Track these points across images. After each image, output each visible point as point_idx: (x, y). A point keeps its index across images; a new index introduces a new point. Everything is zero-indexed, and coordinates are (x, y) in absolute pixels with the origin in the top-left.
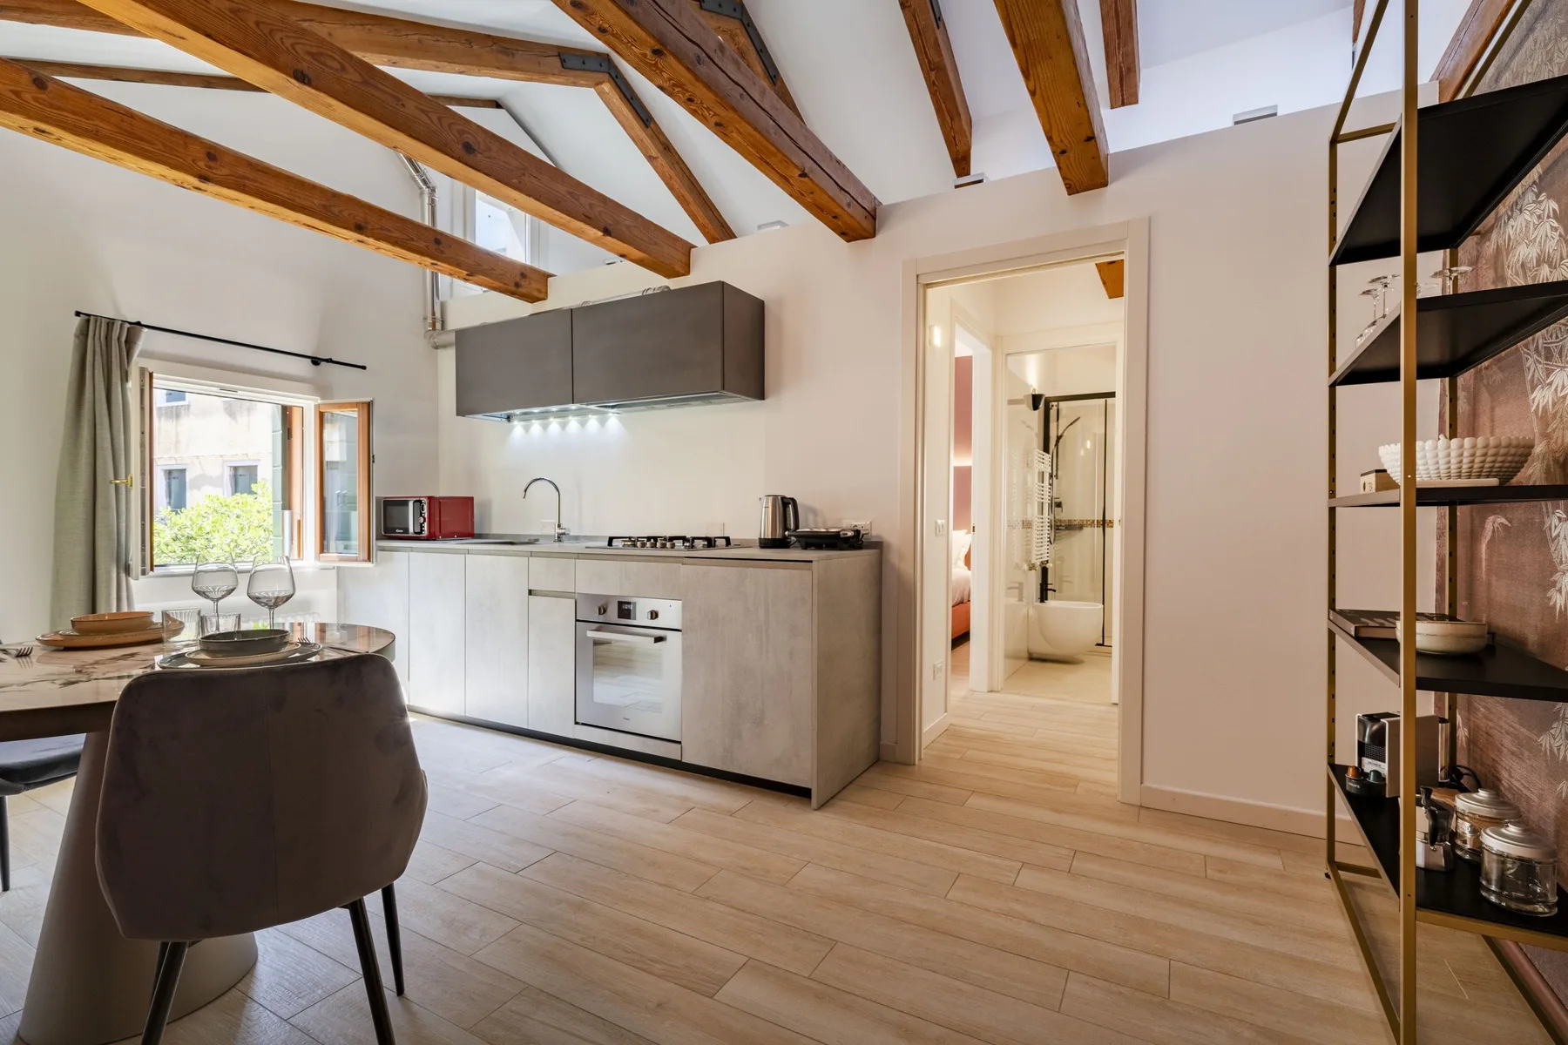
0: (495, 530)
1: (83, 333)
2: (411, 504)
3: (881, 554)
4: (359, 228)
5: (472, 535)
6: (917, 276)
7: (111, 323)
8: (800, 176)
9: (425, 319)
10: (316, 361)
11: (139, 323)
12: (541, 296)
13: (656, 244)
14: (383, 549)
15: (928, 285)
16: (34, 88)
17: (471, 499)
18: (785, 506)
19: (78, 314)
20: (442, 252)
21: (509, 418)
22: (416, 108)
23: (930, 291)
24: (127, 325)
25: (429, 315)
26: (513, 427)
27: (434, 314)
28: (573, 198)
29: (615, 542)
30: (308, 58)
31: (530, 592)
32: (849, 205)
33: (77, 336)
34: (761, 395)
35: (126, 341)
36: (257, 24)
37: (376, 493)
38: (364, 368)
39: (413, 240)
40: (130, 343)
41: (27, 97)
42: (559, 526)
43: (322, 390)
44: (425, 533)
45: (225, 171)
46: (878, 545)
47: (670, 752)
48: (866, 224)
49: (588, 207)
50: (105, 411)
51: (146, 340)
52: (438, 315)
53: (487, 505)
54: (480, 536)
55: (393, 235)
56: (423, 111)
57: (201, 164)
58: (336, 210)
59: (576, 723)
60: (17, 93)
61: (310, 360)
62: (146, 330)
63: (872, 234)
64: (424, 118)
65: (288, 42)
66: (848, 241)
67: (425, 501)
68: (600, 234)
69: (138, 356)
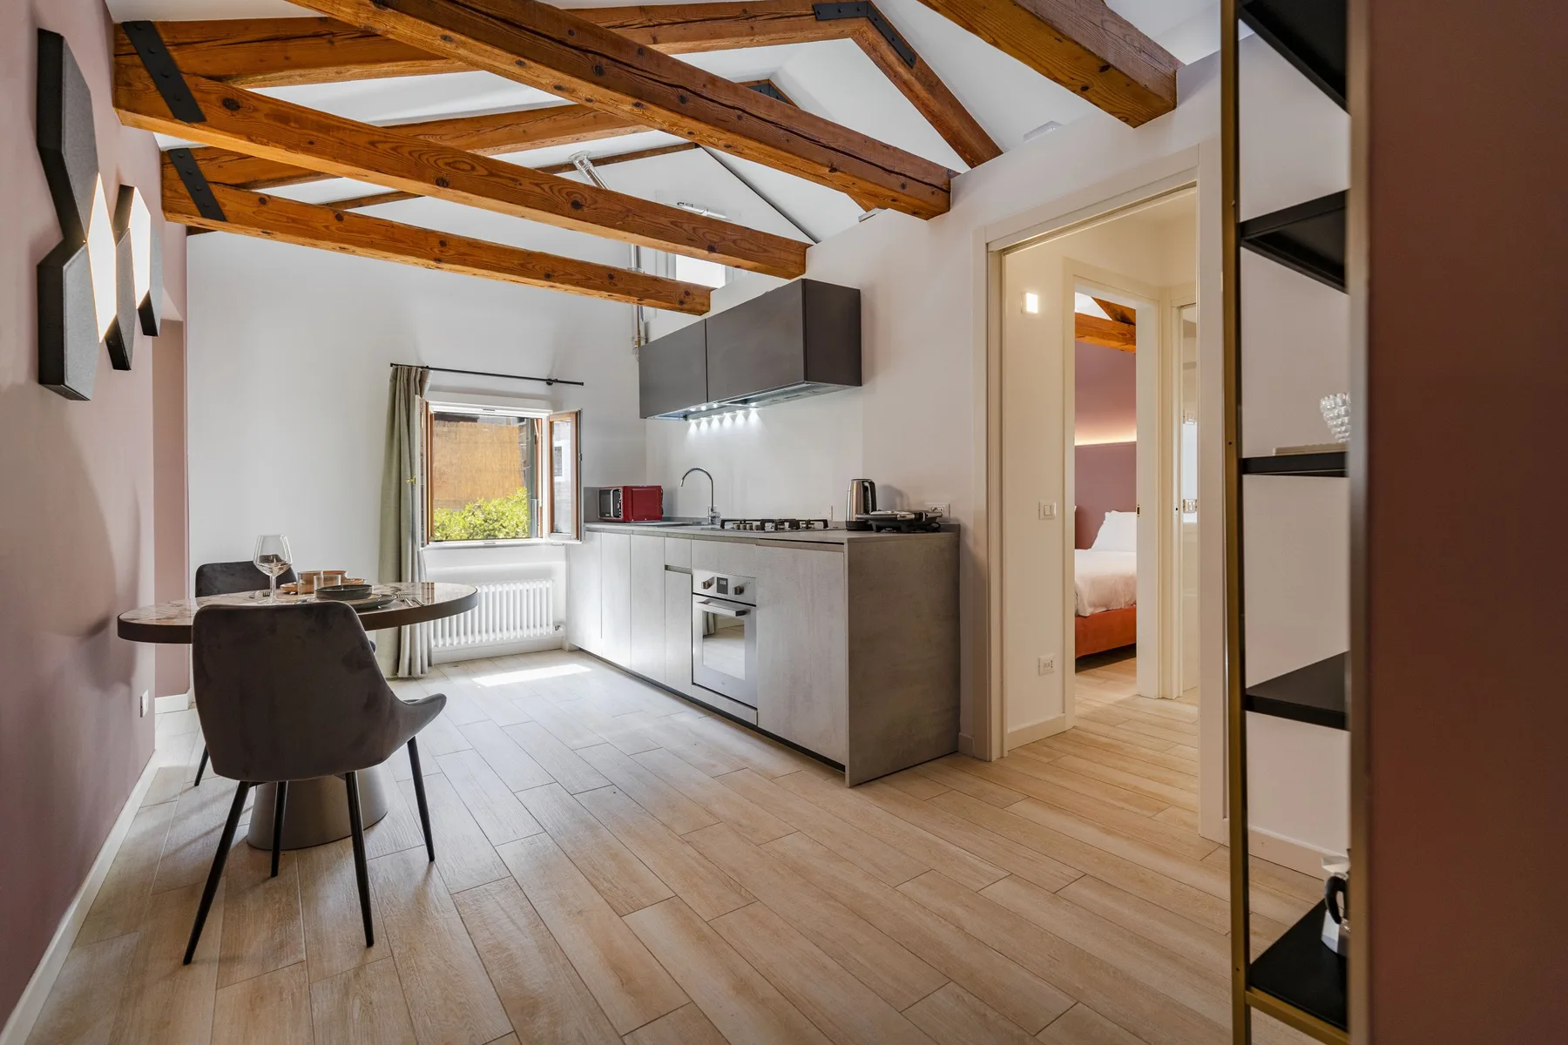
0: (680, 515)
1: (395, 377)
2: (612, 492)
3: (958, 536)
4: (548, 277)
5: (660, 518)
6: (987, 244)
7: (410, 367)
8: (830, 171)
9: (633, 338)
10: (549, 382)
11: (427, 367)
12: (704, 309)
13: (765, 251)
14: (589, 530)
15: (1005, 251)
16: (336, 221)
17: (659, 488)
18: (867, 491)
19: (392, 365)
20: (616, 285)
21: (685, 417)
22: (531, 183)
23: (1009, 258)
24: (420, 370)
25: (636, 336)
26: (690, 425)
27: (639, 334)
28: (676, 226)
29: (728, 526)
30: (447, 167)
31: (667, 568)
32: (903, 186)
33: (391, 381)
34: (859, 383)
35: (420, 381)
36: (410, 153)
37: (585, 483)
38: (582, 384)
39: (591, 279)
40: (422, 381)
41: (333, 228)
42: (712, 510)
43: (556, 405)
44: (622, 517)
45: (452, 252)
46: (956, 530)
47: (748, 716)
48: (938, 199)
49: (691, 232)
50: (406, 431)
51: (432, 379)
52: (642, 334)
53: (673, 493)
54: (669, 519)
55: (574, 278)
56: (537, 185)
57: (436, 250)
58: (530, 266)
59: (694, 684)
60: (326, 227)
61: (545, 382)
62: (432, 371)
63: (946, 207)
64: (537, 190)
65: (432, 160)
66: (927, 219)
67: (621, 490)
68: (706, 252)
69: (429, 390)
